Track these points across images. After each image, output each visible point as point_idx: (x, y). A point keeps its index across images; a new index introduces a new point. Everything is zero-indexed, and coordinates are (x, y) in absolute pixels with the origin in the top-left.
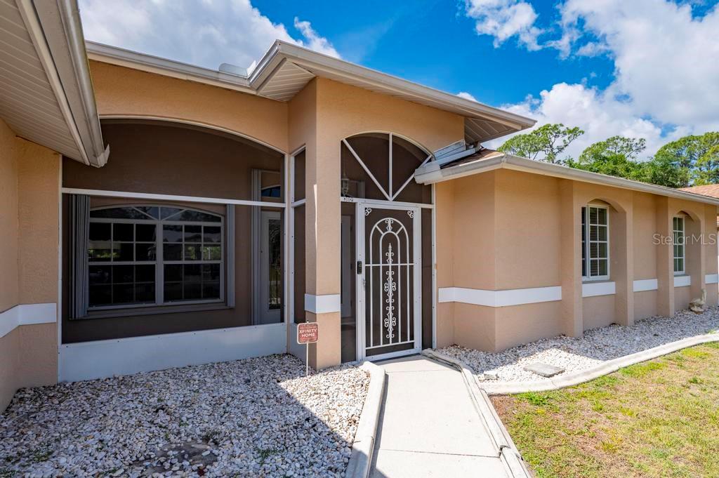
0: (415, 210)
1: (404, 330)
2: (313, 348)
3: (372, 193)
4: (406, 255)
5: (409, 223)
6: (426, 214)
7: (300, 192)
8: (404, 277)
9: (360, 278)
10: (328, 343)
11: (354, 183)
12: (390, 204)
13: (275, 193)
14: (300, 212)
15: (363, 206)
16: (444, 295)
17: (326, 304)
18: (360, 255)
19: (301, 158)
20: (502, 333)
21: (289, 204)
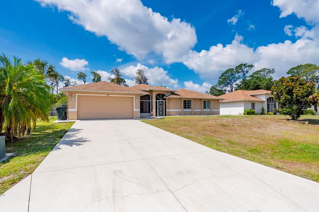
0: (164, 101)
1: (163, 114)
2: (153, 114)
3: (159, 99)
4: (163, 106)
5: (163, 102)
6: (165, 102)
7: (152, 100)
8: (163, 108)
9: (158, 108)
10: (155, 114)
11: (157, 99)
12: (161, 101)
13: (149, 99)
14: (152, 101)
15: (158, 101)
16: (167, 110)
17: (154, 110)
18: (158, 106)
19: (152, 96)
20: (172, 114)
21: (151, 101)
